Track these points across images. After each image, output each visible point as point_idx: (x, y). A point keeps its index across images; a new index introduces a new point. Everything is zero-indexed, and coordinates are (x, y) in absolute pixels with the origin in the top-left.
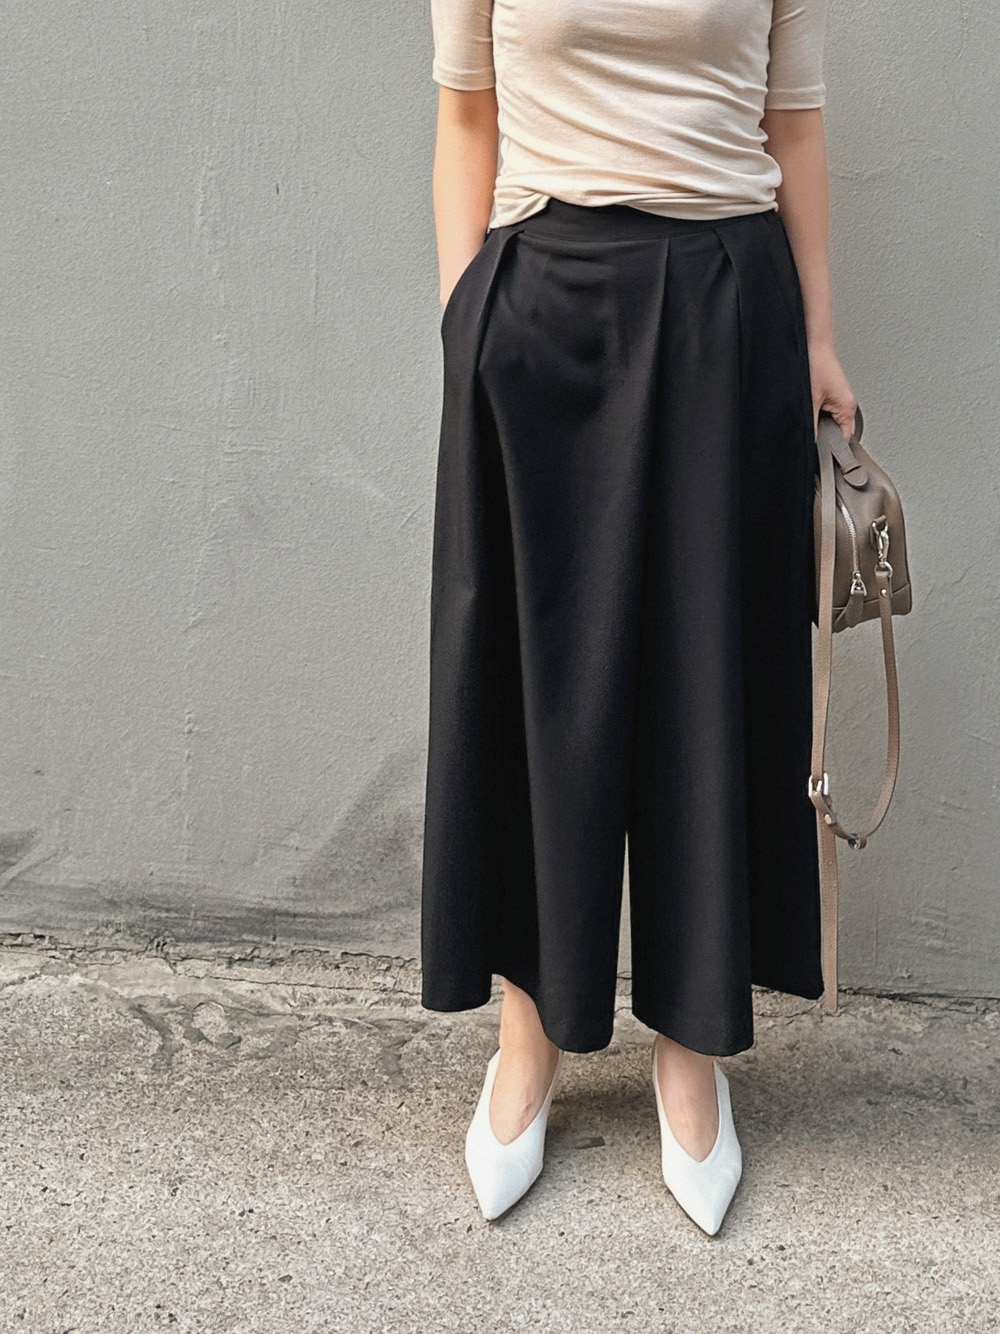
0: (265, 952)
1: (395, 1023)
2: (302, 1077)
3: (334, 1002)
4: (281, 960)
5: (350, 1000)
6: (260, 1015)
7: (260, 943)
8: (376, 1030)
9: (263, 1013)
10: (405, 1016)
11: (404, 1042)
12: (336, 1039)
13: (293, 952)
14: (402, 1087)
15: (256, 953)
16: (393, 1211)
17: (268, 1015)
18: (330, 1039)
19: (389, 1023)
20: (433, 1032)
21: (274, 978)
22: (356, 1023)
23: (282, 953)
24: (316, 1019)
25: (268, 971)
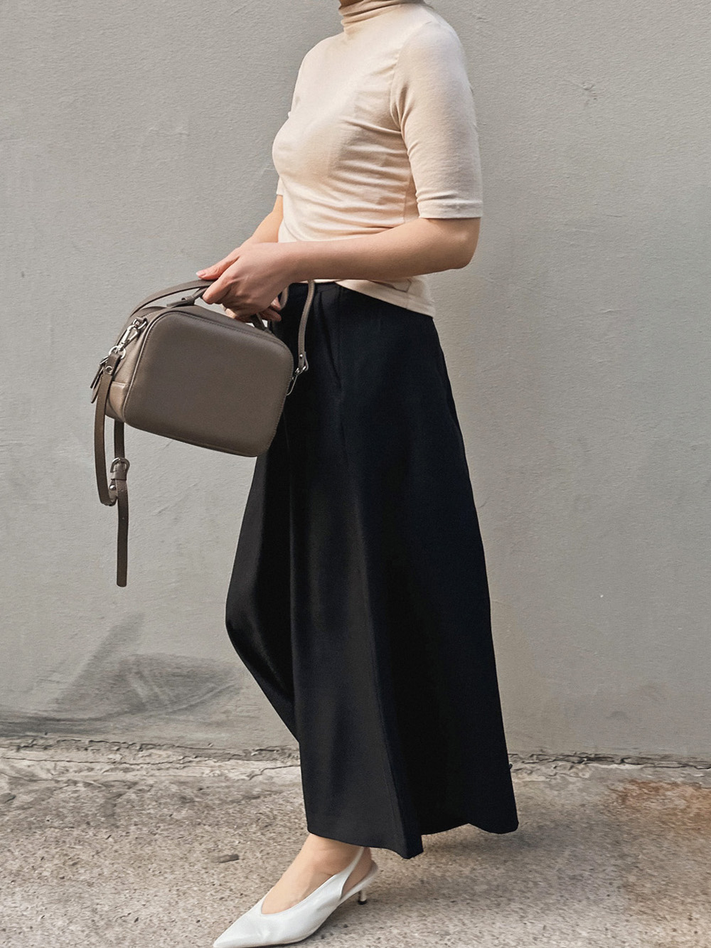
0: (41, 742)
1: (117, 783)
2: (48, 821)
3: (80, 771)
4: (50, 746)
5: (91, 769)
6: (31, 781)
7: (37, 736)
8: (104, 788)
9: (33, 779)
10: (124, 779)
11: (120, 795)
12: (76, 795)
13: (58, 742)
14: (113, 825)
15: (35, 743)
16: (87, 909)
17: (35, 781)
18: (72, 795)
19: (113, 783)
20: (141, 788)
21: (44, 757)
22: (92, 784)
23: (51, 742)
24: (66, 783)
25: (41, 753)
